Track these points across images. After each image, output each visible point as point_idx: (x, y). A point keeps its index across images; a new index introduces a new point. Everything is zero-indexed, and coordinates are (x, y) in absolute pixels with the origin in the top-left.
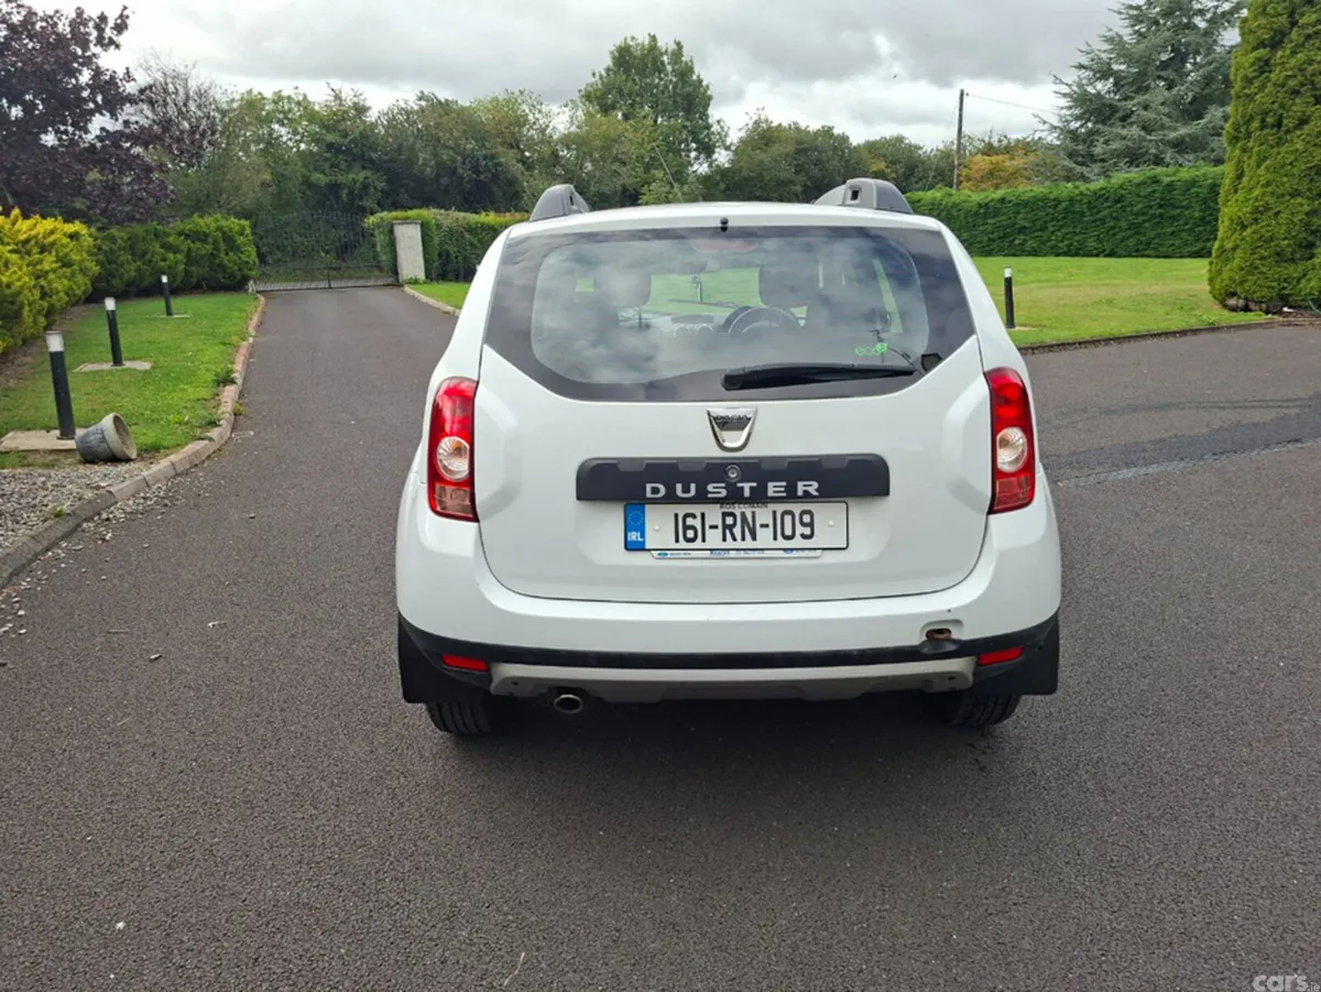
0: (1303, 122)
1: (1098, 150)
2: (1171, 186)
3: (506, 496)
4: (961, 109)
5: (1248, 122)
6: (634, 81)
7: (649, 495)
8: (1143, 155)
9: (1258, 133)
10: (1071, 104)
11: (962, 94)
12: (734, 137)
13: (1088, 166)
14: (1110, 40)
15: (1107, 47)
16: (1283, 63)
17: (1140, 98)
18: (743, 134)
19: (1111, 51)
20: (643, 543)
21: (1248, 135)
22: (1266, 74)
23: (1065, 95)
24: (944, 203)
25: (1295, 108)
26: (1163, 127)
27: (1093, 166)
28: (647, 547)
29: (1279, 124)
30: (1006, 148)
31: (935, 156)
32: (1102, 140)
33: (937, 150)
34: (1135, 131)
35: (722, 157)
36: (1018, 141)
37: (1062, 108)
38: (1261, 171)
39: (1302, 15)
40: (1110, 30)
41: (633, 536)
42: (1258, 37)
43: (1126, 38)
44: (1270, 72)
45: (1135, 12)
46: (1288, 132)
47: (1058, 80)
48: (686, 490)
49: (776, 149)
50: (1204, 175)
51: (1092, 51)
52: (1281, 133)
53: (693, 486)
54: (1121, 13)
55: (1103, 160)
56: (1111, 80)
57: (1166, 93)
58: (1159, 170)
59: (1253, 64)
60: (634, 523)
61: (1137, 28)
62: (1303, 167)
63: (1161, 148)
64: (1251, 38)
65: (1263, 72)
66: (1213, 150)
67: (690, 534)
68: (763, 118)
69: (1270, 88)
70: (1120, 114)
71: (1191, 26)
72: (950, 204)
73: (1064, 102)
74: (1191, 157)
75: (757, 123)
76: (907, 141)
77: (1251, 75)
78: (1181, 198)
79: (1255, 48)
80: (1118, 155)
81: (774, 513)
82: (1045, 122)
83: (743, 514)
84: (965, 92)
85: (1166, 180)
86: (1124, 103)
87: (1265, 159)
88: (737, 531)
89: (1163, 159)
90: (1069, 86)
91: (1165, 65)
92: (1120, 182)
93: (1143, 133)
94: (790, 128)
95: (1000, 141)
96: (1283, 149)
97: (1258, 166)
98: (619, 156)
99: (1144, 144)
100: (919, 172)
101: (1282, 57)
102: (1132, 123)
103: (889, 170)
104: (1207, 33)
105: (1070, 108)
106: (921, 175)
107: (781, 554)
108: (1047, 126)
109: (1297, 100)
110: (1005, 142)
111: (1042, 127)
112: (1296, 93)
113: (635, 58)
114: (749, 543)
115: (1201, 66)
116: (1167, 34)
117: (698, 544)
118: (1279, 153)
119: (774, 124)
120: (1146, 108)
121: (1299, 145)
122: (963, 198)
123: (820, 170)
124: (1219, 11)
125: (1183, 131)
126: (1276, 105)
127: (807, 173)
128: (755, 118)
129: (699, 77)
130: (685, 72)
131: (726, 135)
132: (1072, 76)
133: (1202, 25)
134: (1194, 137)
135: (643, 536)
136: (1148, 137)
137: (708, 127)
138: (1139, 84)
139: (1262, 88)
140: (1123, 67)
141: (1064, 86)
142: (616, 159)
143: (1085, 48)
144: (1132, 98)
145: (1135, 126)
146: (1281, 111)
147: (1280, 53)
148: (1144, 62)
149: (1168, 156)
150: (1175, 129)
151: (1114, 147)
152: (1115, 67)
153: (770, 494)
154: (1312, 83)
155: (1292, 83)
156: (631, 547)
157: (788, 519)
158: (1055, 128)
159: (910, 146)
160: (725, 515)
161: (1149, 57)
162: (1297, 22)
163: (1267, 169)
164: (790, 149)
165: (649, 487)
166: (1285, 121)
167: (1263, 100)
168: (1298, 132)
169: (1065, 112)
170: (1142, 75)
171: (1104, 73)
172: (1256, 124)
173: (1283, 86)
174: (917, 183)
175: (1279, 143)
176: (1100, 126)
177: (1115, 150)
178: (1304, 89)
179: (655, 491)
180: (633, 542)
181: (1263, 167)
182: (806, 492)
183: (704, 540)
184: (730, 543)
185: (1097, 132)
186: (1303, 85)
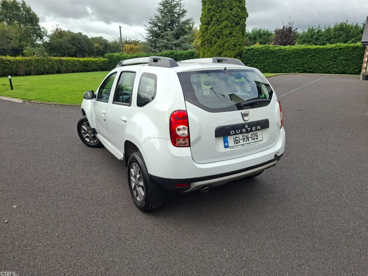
0: (215, 42)
1: (157, 45)
2: (176, 55)
3: (198, 139)
4: (120, 31)
5: (205, 42)
6: (10, 12)
7: (231, 134)
8: (168, 47)
9: (207, 44)
10: (149, 32)
11: (120, 27)
12: (49, 33)
13: (155, 49)
14: (156, 17)
15: (155, 18)
16: (210, 29)
17: (165, 33)
18: (52, 32)
19: (157, 20)
20: (228, 146)
21: (205, 45)
22: (207, 31)
23: (147, 30)
24: (120, 57)
25: (214, 39)
26: (171, 40)
27: (157, 49)
28: (229, 146)
29: (211, 43)
30: (131, 42)
31: (112, 43)
32: (158, 42)
33: (113, 42)
34: (165, 41)
35: (46, 39)
36: (134, 41)
37: (147, 33)
38: (209, 53)
39: (213, 18)
40: (156, 14)
41: (226, 144)
42: (205, 22)
43: (160, 17)
44: (208, 30)
45: (161, 11)
46: (213, 45)
47: (145, 26)
48: (238, 131)
49: (65, 38)
50: (183, 53)
51: (152, 19)
52: (211, 45)
53: (240, 130)
54: (158, 10)
55: (159, 48)
56: (158, 27)
57: (171, 32)
58: (173, 51)
59: (204, 28)
60: (226, 141)
61: (162, 14)
62: (217, 53)
63: (172, 45)
64: (203, 22)
65: (206, 31)
66: (183, 47)
67: (237, 142)
68: (59, 28)
69: (208, 34)
70: (161, 36)
71: (174, 16)
72: (122, 57)
73: (147, 32)
74: (178, 48)
75: (57, 29)
76: (103, 38)
77: (204, 31)
78: (179, 58)
79: (204, 25)
80: (162, 46)
81: (251, 134)
82: (143, 37)
83: (246, 135)
84: (121, 27)
85: (176, 53)
86: (162, 33)
87: (209, 51)
88: (245, 139)
89: (172, 48)
90: (148, 28)
91: (169, 25)
92: (165, 53)
93: (167, 41)
94: (68, 32)
95: (129, 40)
96: (212, 48)
97: (208, 52)
98: (9, 37)
99: (168, 44)
100: (108, 47)
101: (210, 27)
102: (165, 39)
103: (100, 46)
104: (178, 18)
105: (149, 33)
106: (109, 48)
107: (253, 143)
108: (144, 38)
109: (214, 38)
110: (130, 41)
111: (142, 38)
112: (214, 36)
113: (9, 5)
114: (248, 142)
115: (178, 26)
116: (170, 17)
117: (239, 144)
118: (211, 49)
119: (63, 30)
120: (167, 35)
121: (215, 48)
122: (125, 55)
123: (80, 45)
124: (180, 13)
125: (176, 42)
126: (210, 38)
127: (76, 46)
128: (56, 28)
129: (33, 12)
130: (28, 10)
131: (47, 32)
132: (149, 25)
133: (176, 16)
134: (178, 43)
135: (228, 144)
136: (169, 43)
137: (40, 29)
138: (164, 29)
139: (207, 34)
140: (160, 24)
141: (147, 28)
142: (8, 38)
143: (150, 18)
144: (163, 32)
145: (165, 40)
146: (211, 40)
147: (209, 26)
148: (165, 24)
149: (174, 47)
150: (174, 41)
151: (161, 44)
152: (159, 24)
153: (253, 130)
154: (216, 34)
155: (213, 33)
156: (226, 147)
157: (253, 135)
158: (146, 38)
159: (105, 40)
160: (243, 136)
161: (166, 23)
162: (212, 20)
163: (210, 53)
164: (70, 38)
165: (231, 132)
166: (212, 42)
167: (208, 37)
168: (215, 45)
169: (147, 34)
170: (165, 27)
171: (156, 25)
172: (206, 42)
173: (211, 34)
174: (108, 50)
175: (211, 47)
176: (156, 39)
177: (161, 45)
178: (215, 35)
179: (232, 132)
180: (226, 146)
181: (209, 52)
182: (258, 129)
183: (240, 143)
184: (245, 143)
185: (157, 40)
186: (215, 34)
